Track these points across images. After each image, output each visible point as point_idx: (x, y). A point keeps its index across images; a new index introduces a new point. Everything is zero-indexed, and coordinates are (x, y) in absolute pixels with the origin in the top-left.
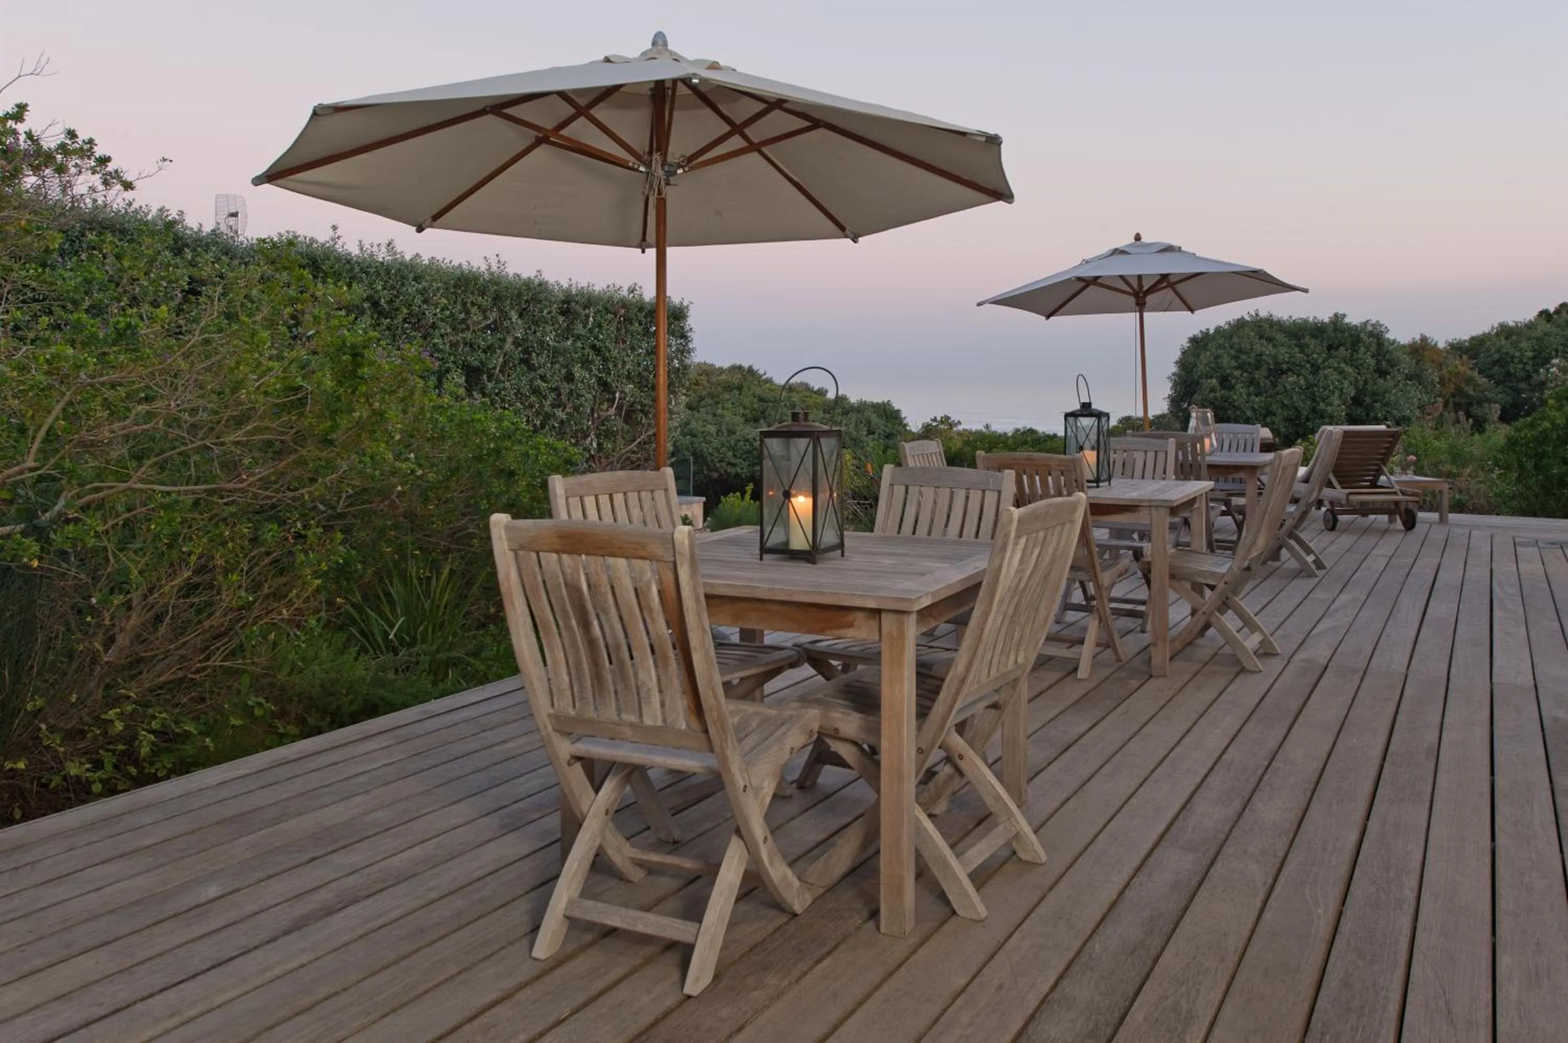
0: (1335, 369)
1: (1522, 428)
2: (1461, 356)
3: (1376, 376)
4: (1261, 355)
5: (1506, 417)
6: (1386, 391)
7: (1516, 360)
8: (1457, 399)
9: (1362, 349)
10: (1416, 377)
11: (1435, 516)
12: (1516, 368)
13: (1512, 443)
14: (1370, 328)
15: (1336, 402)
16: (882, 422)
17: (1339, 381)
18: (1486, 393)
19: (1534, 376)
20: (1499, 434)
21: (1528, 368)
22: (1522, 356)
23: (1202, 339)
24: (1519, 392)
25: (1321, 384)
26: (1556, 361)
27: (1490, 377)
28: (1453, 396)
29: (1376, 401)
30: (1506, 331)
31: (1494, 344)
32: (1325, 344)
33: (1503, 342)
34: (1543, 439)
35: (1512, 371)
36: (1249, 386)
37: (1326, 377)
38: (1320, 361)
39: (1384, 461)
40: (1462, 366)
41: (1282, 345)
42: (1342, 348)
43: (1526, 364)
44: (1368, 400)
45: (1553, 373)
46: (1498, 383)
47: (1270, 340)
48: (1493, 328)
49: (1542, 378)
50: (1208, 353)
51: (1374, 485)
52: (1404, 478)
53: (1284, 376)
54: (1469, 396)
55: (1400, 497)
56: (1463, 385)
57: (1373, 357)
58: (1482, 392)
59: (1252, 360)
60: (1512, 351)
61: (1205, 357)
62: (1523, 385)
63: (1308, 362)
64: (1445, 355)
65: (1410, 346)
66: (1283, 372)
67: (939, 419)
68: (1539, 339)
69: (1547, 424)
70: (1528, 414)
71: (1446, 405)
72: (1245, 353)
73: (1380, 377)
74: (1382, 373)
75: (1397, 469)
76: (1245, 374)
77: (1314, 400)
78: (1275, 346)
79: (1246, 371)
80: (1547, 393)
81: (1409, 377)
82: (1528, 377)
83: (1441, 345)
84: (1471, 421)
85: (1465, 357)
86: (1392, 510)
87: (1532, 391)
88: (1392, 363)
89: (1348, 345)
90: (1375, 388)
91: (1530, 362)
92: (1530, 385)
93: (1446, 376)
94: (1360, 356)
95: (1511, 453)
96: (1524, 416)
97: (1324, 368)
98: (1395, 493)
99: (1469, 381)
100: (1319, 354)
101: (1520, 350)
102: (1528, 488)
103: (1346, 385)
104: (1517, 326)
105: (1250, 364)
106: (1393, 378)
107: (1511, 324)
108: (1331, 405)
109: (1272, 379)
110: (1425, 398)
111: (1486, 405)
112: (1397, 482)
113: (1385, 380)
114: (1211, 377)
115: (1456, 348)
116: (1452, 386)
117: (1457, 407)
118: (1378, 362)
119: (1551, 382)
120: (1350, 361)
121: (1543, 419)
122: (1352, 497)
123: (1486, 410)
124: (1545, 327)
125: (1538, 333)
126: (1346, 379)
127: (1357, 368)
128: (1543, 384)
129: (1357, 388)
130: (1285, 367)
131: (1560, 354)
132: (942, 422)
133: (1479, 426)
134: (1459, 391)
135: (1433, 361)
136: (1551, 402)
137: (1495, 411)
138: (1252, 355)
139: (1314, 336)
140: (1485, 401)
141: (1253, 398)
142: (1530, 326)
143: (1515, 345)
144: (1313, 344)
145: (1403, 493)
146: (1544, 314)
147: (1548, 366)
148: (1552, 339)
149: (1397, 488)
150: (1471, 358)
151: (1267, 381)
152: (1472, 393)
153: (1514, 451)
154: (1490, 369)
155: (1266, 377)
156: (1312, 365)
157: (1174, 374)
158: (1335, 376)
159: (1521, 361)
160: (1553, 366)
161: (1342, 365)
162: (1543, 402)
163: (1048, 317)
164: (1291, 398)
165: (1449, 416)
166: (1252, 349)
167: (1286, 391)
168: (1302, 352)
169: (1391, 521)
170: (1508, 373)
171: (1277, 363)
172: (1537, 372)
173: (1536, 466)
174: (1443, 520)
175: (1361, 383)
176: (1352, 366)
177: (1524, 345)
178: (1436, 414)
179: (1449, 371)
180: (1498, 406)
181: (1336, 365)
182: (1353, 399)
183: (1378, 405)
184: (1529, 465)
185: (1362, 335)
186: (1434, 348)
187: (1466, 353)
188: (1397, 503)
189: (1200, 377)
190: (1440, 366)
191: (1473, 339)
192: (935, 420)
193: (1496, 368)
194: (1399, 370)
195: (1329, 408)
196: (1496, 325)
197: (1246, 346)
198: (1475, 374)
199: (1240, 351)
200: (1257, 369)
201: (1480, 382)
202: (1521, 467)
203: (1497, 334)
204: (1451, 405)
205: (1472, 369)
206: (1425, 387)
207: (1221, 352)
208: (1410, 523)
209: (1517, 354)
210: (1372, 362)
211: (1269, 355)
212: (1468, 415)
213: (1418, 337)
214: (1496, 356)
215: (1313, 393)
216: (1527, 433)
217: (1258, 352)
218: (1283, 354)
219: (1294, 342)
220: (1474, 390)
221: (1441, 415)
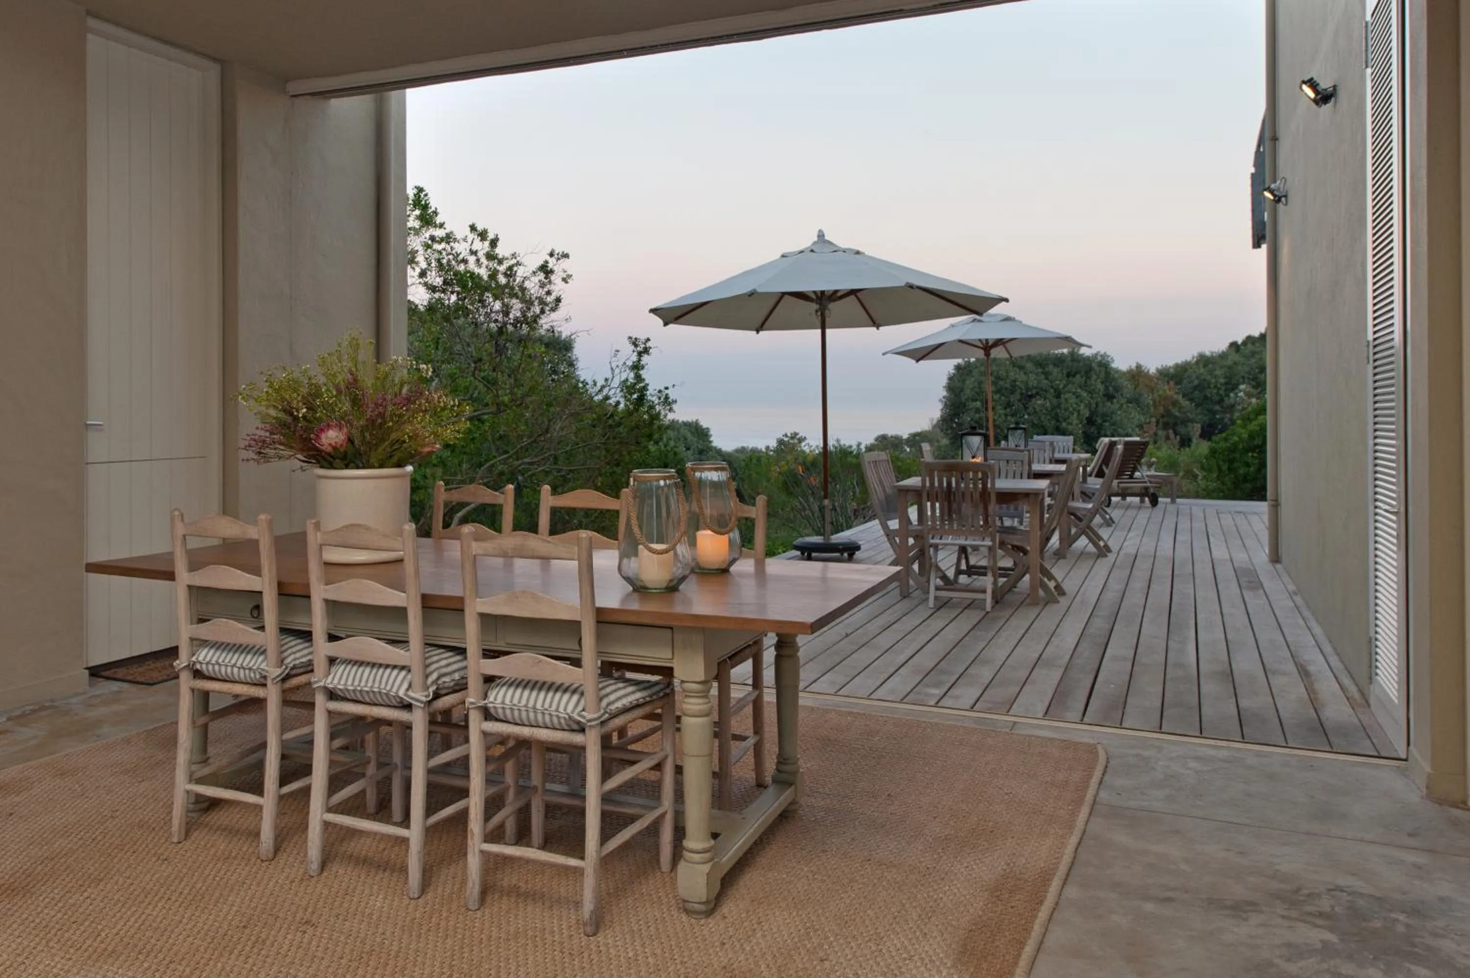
0: (1074, 394)
1: (1220, 441)
2: (1168, 382)
3: (1106, 399)
4: (1015, 381)
5: (1206, 434)
6: (1113, 413)
7: (1212, 386)
8: (1165, 420)
9: (1094, 377)
10: (1135, 401)
11: (1169, 500)
12: (1211, 392)
13: (1213, 452)
14: (1099, 358)
15: (1075, 422)
16: (695, 439)
17: (1076, 404)
18: (1189, 414)
19: (1226, 399)
20: (1202, 447)
21: (1221, 392)
22: (1217, 382)
23: (965, 368)
24: (1214, 413)
25: (1062, 406)
26: (1242, 387)
27: (1191, 400)
28: (1163, 416)
29: (1105, 421)
30: (1204, 361)
31: (1195, 372)
32: (1065, 372)
33: (1202, 370)
34: (1233, 449)
35: (1209, 395)
36: (1005, 408)
37: (1066, 400)
38: (1061, 386)
39: (1138, 461)
40: (1168, 390)
41: (1031, 372)
42: (1078, 376)
43: (1219, 389)
44: (1099, 421)
45: (1241, 397)
46: (1197, 406)
47: (1021, 368)
48: (1193, 358)
49: (1232, 401)
50: (973, 379)
51: (1131, 477)
52: (1149, 473)
53: (1033, 400)
54: (1176, 417)
55: (1148, 484)
56: (1170, 407)
57: (1102, 383)
58: (1185, 413)
59: (1008, 386)
60: (1209, 377)
61: (970, 383)
62: (1217, 408)
63: (1052, 387)
64: (1156, 381)
65: (1130, 372)
66: (1031, 397)
67: (789, 435)
68: (1230, 367)
69: (1236, 438)
70: (1221, 432)
71: (1157, 422)
72: (1002, 380)
73: (1108, 400)
74: (1110, 397)
75: (1145, 468)
76: (1003, 398)
77: (1058, 421)
78: (1025, 373)
79: (1003, 395)
80: (1236, 415)
81: (1129, 401)
82: (1221, 401)
83: (1153, 371)
84: (1178, 438)
85: (1172, 383)
86: (1143, 494)
87: (1224, 412)
88: (1117, 389)
89: (1083, 373)
90: (1105, 410)
91: (1223, 388)
92: (1222, 407)
93: (1158, 399)
94: (1093, 382)
95: (1212, 459)
96: (1219, 433)
97: (1065, 394)
98: (1145, 482)
99: (1175, 403)
100: (1060, 380)
101: (1215, 377)
102: (1223, 483)
103: (1082, 407)
104: (1212, 356)
105: (1006, 389)
106: (1118, 402)
107: (1208, 353)
108: (1071, 424)
109: (1023, 401)
110: (1142, 418)
111: (1190, 424)
112: (1147, 476)
113: (1112, 403)
114: (976, 400)
115: (1165, 374)
116: (1161, 408)
117: (1166, 426)
118: (1107, 388)
119: (1239, 404)
120: (1084, 386)
121: (1233, 434)
122: (1121, 485)
123: (1190, 429)
124: (1234, 357)
125: (1229, 362)
126: (1081, 402)
127: (1090, 392)
128: (1233, 406)
129: (1090, 410)
130: (1034, 391)
131: (1246, 381)
132: (792, 438)
133: (1185, 442)
134: (1168, 413)
135: (1147, 386)
136: (1239, 422)
137: (1196, 430)
138: (1008, 381)
139: (1055, 365)
140: (1188, 421)
141: (1009, 418)
142: (1223, 356)
143: (1211, 372)
144: (1055, 371)
145: (1151, 482)
146: (1234, 345)
147: (1237, 391)
148: (1240, 368)
149: (1146, 479)
150: (1176, 383)
151: (1020, 404)
152: (1177, 414)
153: (1215, 458)
154: (1192, 393)
155: (1019, 401)
156: (1055, 390)
157: (944, 397)
158: (1073, 400)
159: (1216, 387)
160: (1240, 391)
161: (1079, 390)
162: (1233, 422)
163: (918, 361)
164: (1040, 418)
165: (1161, 433)
166: (1007, 376)
167: (1035, 412)
168: (1047, 378)
169: (1142, 501)
170: (1206, 397)
171: (1028, 389)
172: (1228, 396)
173: (1229, 469)
174: (1173, 501)
175: (1094, 406)
176: (1086, 390)
177: (1218, 372)
178: (1152, 432)
179: (1160, 396)
180: (1199, 425)
181: (1074, 390)
182: (1087, 419)
183: (1107, 424)
184: (1225, 467)
185: (1093, 365)
186: (1147, 375)
187: (1172, 380)
188: (1146, 488)
189: (967, 400)
190: (1152, 390)
191: (1177, 366)
192: (786, 435)
193: (1196, 392)
194: (1122, 395)
195: (1070, 427)
196: (1196, 355)
197: (1002, 373)
198: (1180, 397)
199: (998, 378)
200: (1013, 393)
201: (1184, 405)
202: (1219, 467)
203: (1197, 363)
204: (1161, 425)
205: (1176, 393)
206: (1142, 409)
207: (983, 378)
208: (1154, 502)
209: (1213, 380)
210: (1100, 387)
211: (1022, 382)
212: (1176, 433)
213: (1134, 366)
214: (1196, 382)
215: (1057, 414)
216: (1223, 445)
217: (1013, 378)
218: (1033, 380)
219: (1040, 370)
220: (1179, 412)
221: (1156, 434)
